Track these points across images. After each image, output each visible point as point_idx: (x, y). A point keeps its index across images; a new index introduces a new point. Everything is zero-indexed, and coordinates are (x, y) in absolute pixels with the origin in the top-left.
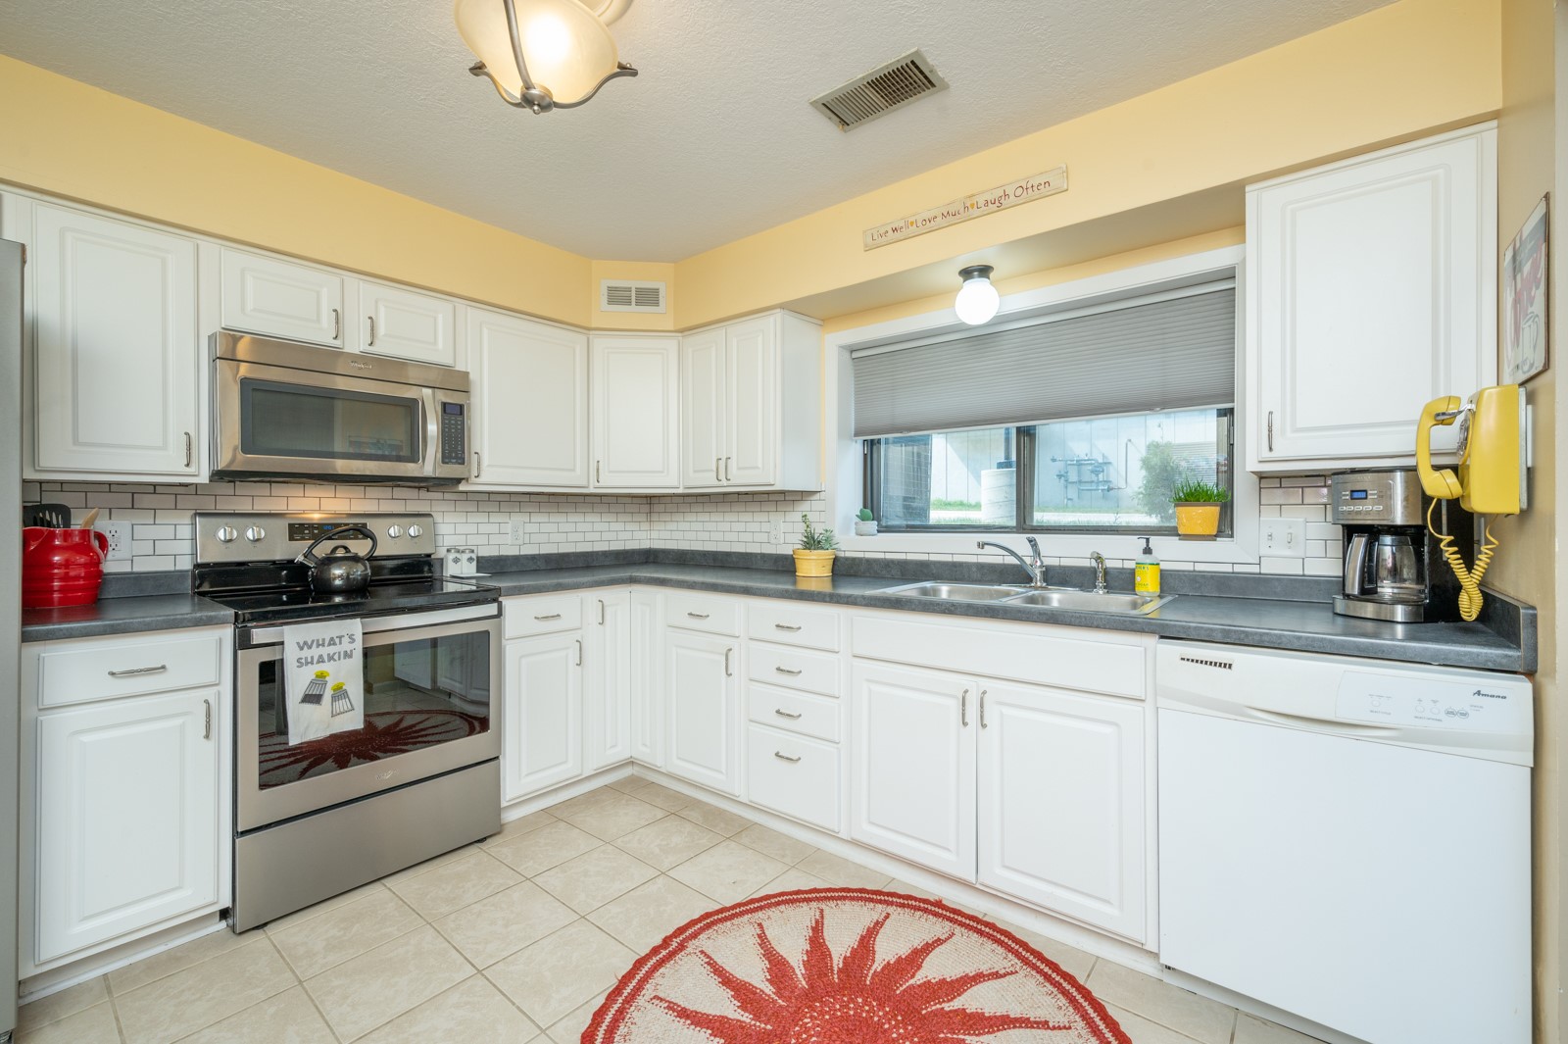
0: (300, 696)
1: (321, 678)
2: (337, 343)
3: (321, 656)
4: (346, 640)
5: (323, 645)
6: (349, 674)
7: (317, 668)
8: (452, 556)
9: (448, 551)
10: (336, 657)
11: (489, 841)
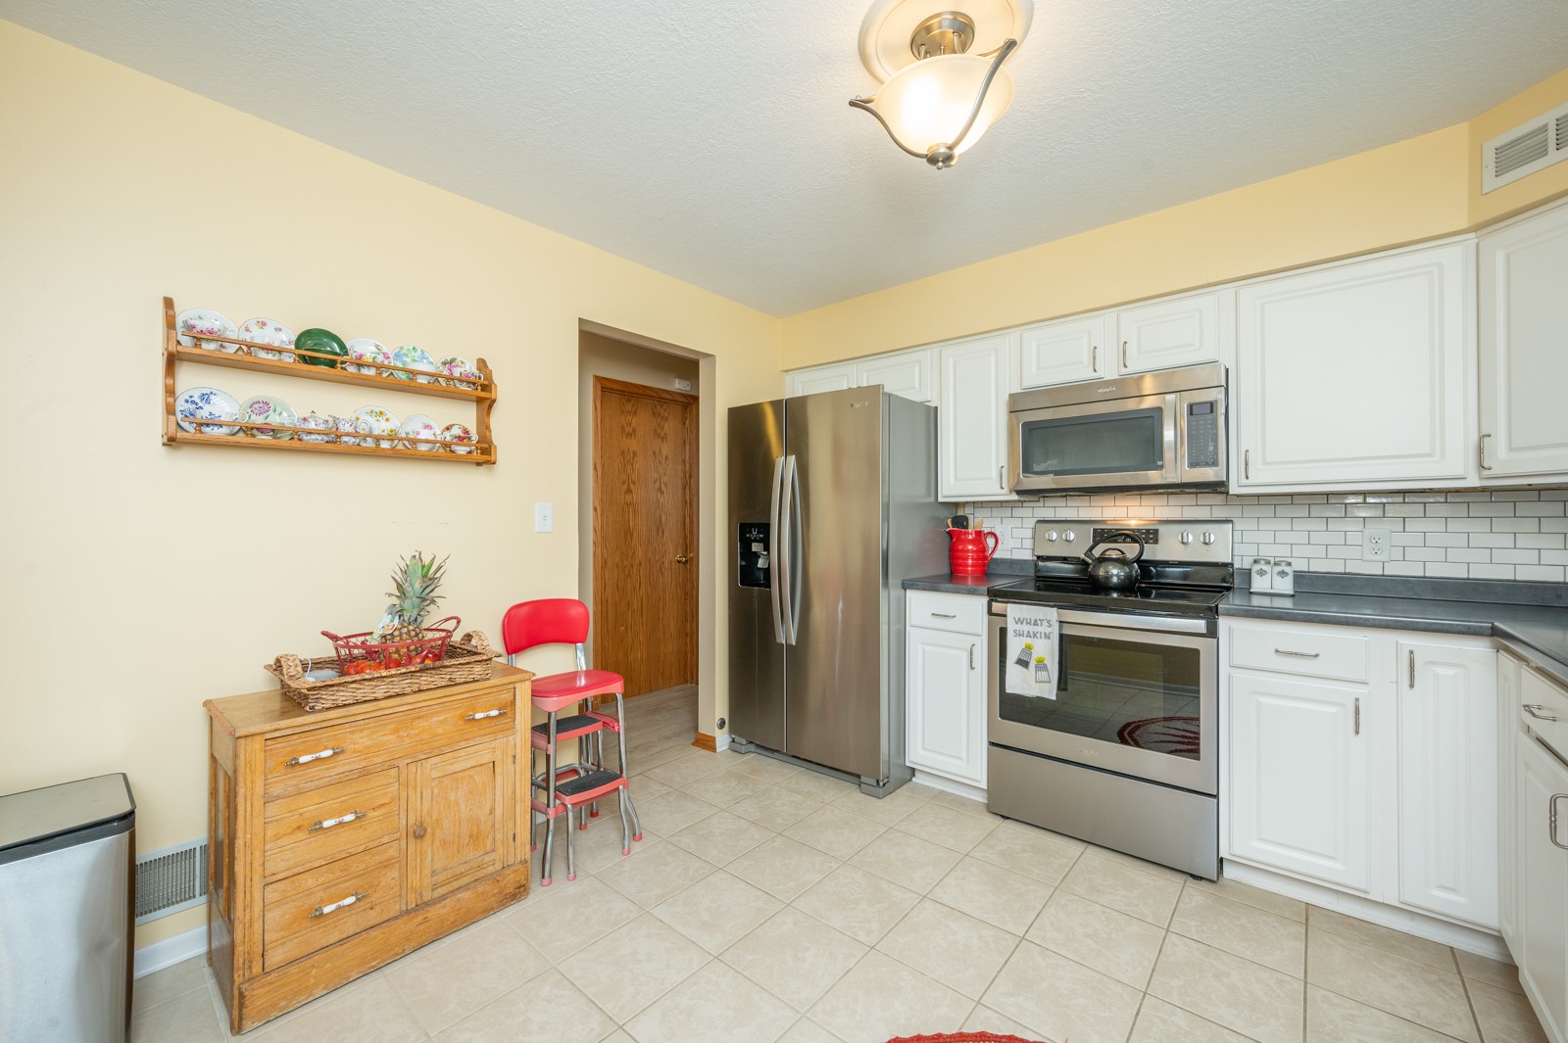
0: (1015, 659)
1: (1028, 649)
2: (1095, 375)
3: (1029, 632)
4: (1045, 623)
5: (1030, 623)
6: (1047, 650)
7: (1029, 641)
8: (1256, 568)
9: (1255, 562)
10: (1038, 635)
11: (1203, 882)
